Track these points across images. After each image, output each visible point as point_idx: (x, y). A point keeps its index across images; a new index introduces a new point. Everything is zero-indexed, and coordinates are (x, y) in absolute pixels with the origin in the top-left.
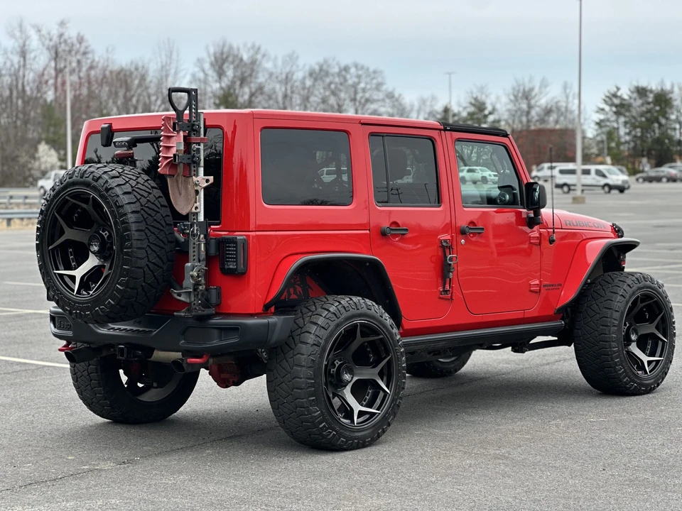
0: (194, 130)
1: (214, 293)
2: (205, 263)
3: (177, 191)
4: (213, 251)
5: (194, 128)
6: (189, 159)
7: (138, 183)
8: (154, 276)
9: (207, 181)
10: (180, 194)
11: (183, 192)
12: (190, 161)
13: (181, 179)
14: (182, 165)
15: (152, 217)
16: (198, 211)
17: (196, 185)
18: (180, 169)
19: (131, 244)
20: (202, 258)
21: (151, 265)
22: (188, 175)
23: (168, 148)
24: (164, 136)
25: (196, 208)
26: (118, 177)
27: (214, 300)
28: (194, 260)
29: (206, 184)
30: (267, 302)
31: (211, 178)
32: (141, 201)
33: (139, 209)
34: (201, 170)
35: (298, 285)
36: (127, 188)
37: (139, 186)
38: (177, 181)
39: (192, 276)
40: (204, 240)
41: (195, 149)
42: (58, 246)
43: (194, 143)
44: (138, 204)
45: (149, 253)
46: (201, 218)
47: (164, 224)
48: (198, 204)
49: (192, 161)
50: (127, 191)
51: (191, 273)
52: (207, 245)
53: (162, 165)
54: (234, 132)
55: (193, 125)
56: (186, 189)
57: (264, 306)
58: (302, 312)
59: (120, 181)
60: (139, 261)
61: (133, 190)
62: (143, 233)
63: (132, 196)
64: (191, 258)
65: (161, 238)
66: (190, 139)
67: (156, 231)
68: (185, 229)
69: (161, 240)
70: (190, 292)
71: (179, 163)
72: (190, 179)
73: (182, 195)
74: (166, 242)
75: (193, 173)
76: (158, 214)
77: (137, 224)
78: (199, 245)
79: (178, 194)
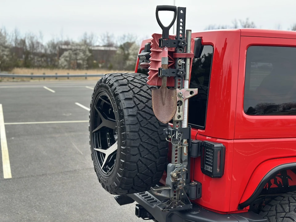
0: (181, 47)
1: (194, 190)
2: (187, 163)
3: (160, 102)
4: (194, 154)
5: (179, 44)
6: (173, 73)
7: (141, 90)
8: (148, 168)
9: (191, 93)
10: (164, 104)
11: (166, 102)
12: (174, 75)
13: (165, 91)
14: (165, 79)
15: (147, 120)
16: (180, 119)
17: (180, 96)
18: (165, 82)
19: (126, 142)
20: (183, 160)
21: (143, 160)
22: (172, 87)
23: (157, 62)
24: (153, 51)
25: (179, 117)
26: (126, 85)
27: (193, 196)
28: (176, 161)
29: (190, 96)
30: (242, 202)
31: (196, 91)
32: (139, 106)
33: (135, 113)
34: (187, 83)
35: (279, 176)
36: (130, 95)
37: (142, 93)
38: (161, 93)
39: (172, 176)
40: (187, 144)
41: (180, 64)
42: (98, 130)
43: (180, 58)
44: (136, 108)
45: (141, 150)
46: (185, 125)
47: (158, 126)
48: (181, 113)
49: (177, 75)
50: (128, 97)
51: (171, 173)
52: (189, 148)
53: (150, 77)
54: (224, 49)
55: (179, 42)
56: (170, 99)
57: (239, 205)
58: (276, 210)
59: (126, 88)
60: (132, 157)
61: (135, 97)
62: (136, 134)
63: (132, 102)
64: (173, 159)
65: (153, 137)
66: (175, 55)
67: (149, 133)
68: (169, 135)
69: (154, 140)
70: (170, 190)
71: (163, 76)
72: (174, 91)
73: (165, 106)
74: (158, 141)
75: (177, 85)
76: (153, 117)
77: (132, 126)
78: (182, 149)
79: (161, 105)
